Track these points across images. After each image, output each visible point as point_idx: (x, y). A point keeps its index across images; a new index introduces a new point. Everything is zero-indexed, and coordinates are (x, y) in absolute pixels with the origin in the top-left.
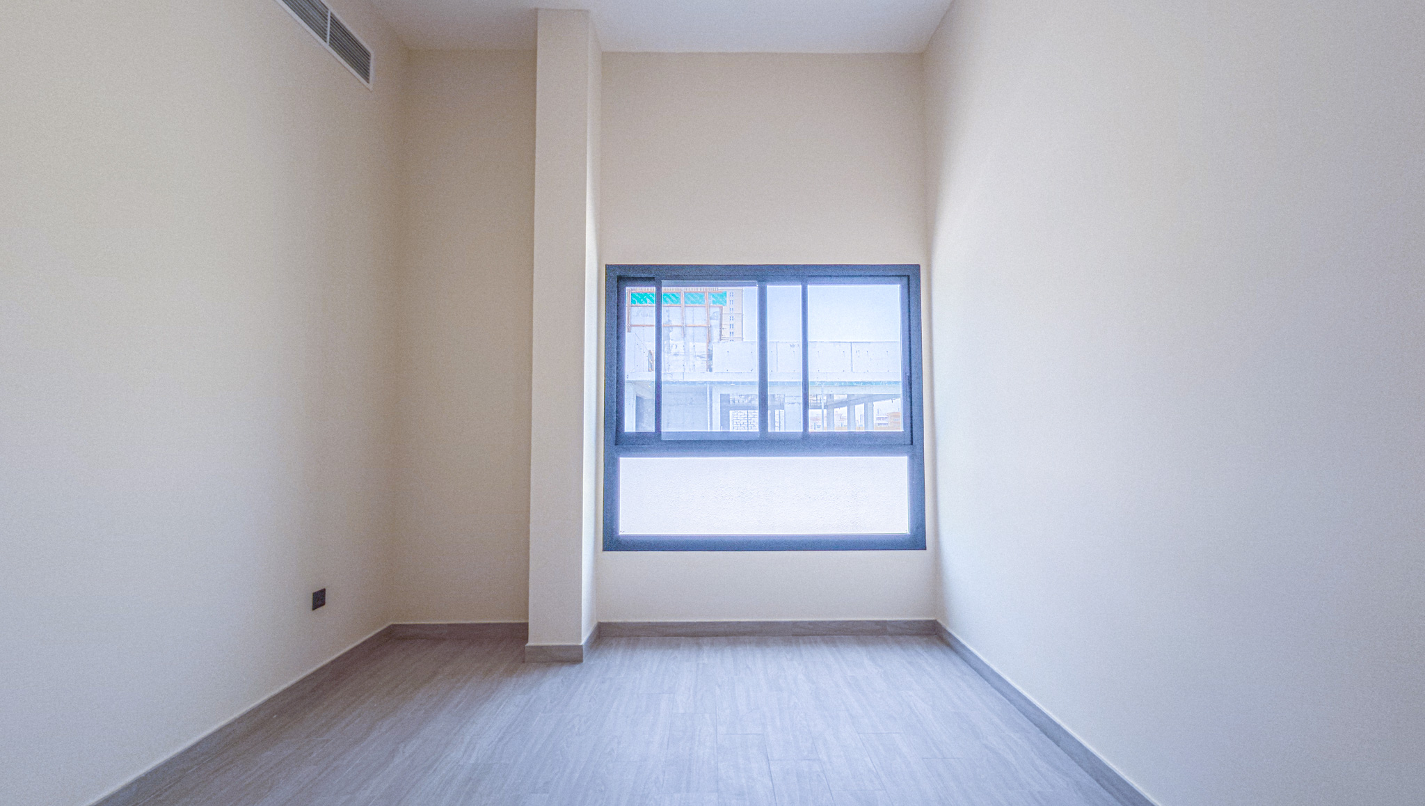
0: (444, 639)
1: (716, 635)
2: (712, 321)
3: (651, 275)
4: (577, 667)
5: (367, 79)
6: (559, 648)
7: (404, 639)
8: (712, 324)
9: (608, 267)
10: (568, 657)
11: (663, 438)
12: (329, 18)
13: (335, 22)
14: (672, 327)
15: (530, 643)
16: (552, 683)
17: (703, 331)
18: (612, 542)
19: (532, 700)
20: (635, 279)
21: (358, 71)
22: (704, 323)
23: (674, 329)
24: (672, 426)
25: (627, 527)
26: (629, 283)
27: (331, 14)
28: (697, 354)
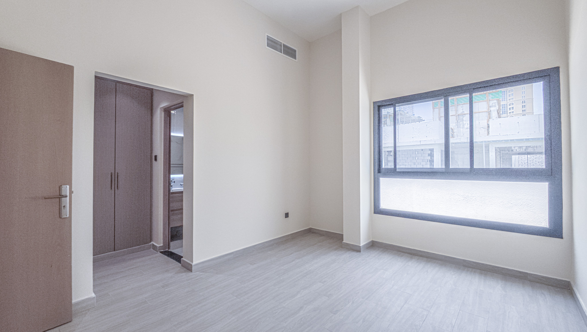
0: (324, 235)
1: (421, 256)
2: (491, 108)
3: (393, 102)
4: (358, 253)
5: (295, 58)
6: (353, 245)
7: (313, 233)
8: (491, 110)
9: (374, 103)
10: (356, 249)
11: (397, 170)
12: (282, 46)
13: (284, 45)
14: (465, 114)
15: (344, 242)
16: (346, 256)
17: (486, 114)
18: (377, 210)
19: (337, 259)
20: (385, 106)
21: (293, 57)
22: (486, 110)
23: (466, 115)
24: (401, 165)
25: (384, 205)
26: (383, 107)
27: (283, 44)
28: (481, 127)
